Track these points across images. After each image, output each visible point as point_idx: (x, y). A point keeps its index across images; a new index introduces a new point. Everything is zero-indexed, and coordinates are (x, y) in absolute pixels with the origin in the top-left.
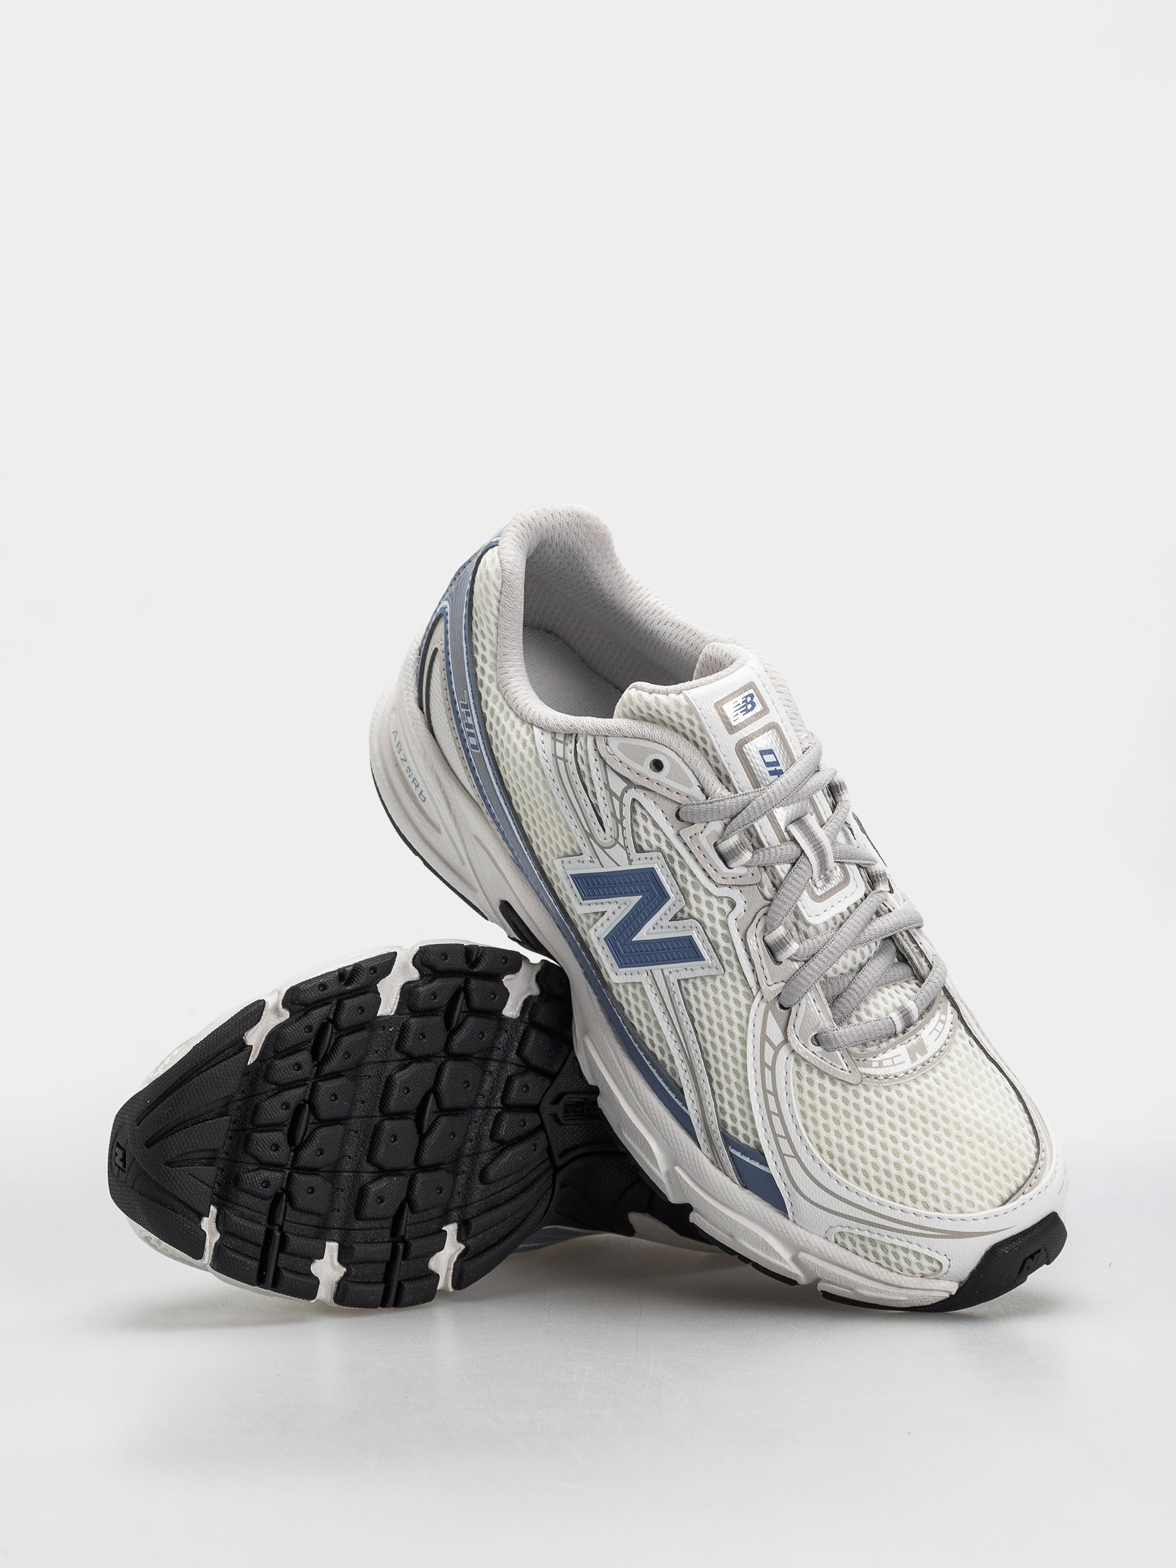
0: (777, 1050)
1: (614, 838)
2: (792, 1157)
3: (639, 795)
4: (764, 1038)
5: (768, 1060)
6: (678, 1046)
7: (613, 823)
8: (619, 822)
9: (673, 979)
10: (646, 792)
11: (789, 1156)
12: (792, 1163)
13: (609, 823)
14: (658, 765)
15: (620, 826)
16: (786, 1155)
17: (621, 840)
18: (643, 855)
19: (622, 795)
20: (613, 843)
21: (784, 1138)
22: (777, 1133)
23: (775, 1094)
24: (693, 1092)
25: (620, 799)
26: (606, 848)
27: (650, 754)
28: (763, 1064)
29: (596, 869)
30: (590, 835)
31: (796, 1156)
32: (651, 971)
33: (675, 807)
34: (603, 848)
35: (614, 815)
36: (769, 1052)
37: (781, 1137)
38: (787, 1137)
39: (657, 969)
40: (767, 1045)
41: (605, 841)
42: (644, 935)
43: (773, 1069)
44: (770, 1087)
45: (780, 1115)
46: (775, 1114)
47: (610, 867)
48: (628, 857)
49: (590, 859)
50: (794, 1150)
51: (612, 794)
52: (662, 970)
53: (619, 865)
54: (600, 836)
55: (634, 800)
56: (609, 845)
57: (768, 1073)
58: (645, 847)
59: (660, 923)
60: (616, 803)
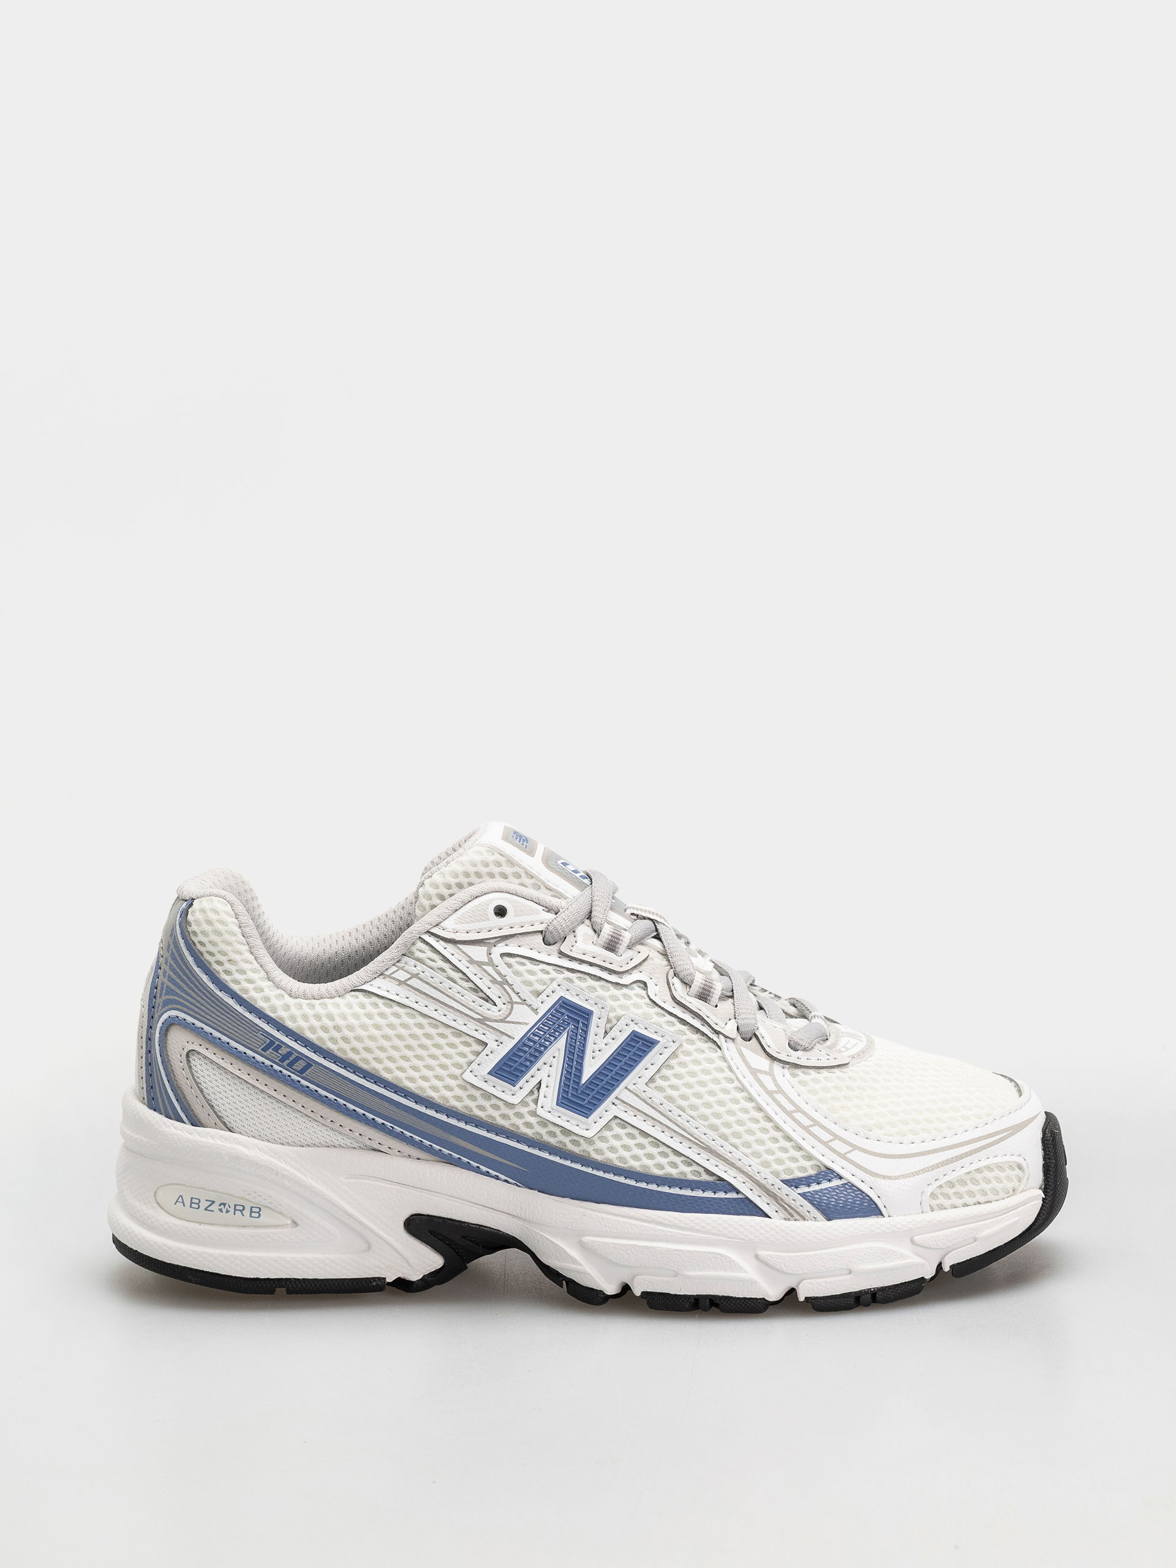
0: (770, 1073)
1: (508, 1002)
2: (852, 1151)
3: (502, 948)
4: (754, 1072)
5: (771, 1087)
6: (686, 1144)
7: (498, 988)
8: (504, 983)
9: (641, 1086)
10: (507, 942)
11: (849, 1152)
12: (855, 1156)
13: (494, 992)
14: (501, 912)
15: (506, 986)
16: (846, 1153)
17: (515, 999)
18: (543, 997)
19: (491, 960)
20: (510, 1007)
21: (834, 1140)
22: (825, 1141)
23: (799, 1110)
24: (729, 1170)
25: (491, 963)
26: (506, 1018)
27: (488, 905)
28: (770, 1093)
29: (509, 1045)
30: (483, 1021)
31: (855, 1147)
32: (616, 1098)
33: (540, 937)
34: (502, 1021)
35: (494, 981)
36: (766, 1080)
37: (831, 1141)
38: (836, 1137)
39: (620, 1091)
40: (761, 1076)
41: (500, 1013)
42: (589, 1069)
43: (780, 1091)
44: (790, 1108)
45: (816, 1123)
46: (811, 1126)
47: (519, 1032)
48: (533, 1009)
49: (497, 1043)
50: (850, 1144)
51: (480, 964)
52: (626, 1088)
53: (527, 1024)
54: (493, 1012)
55: (503, 955)
56: (507, 1013)
57: (779, 1097)
58: (540, 988)
59: (597, 1048)
60: (489, 969)
